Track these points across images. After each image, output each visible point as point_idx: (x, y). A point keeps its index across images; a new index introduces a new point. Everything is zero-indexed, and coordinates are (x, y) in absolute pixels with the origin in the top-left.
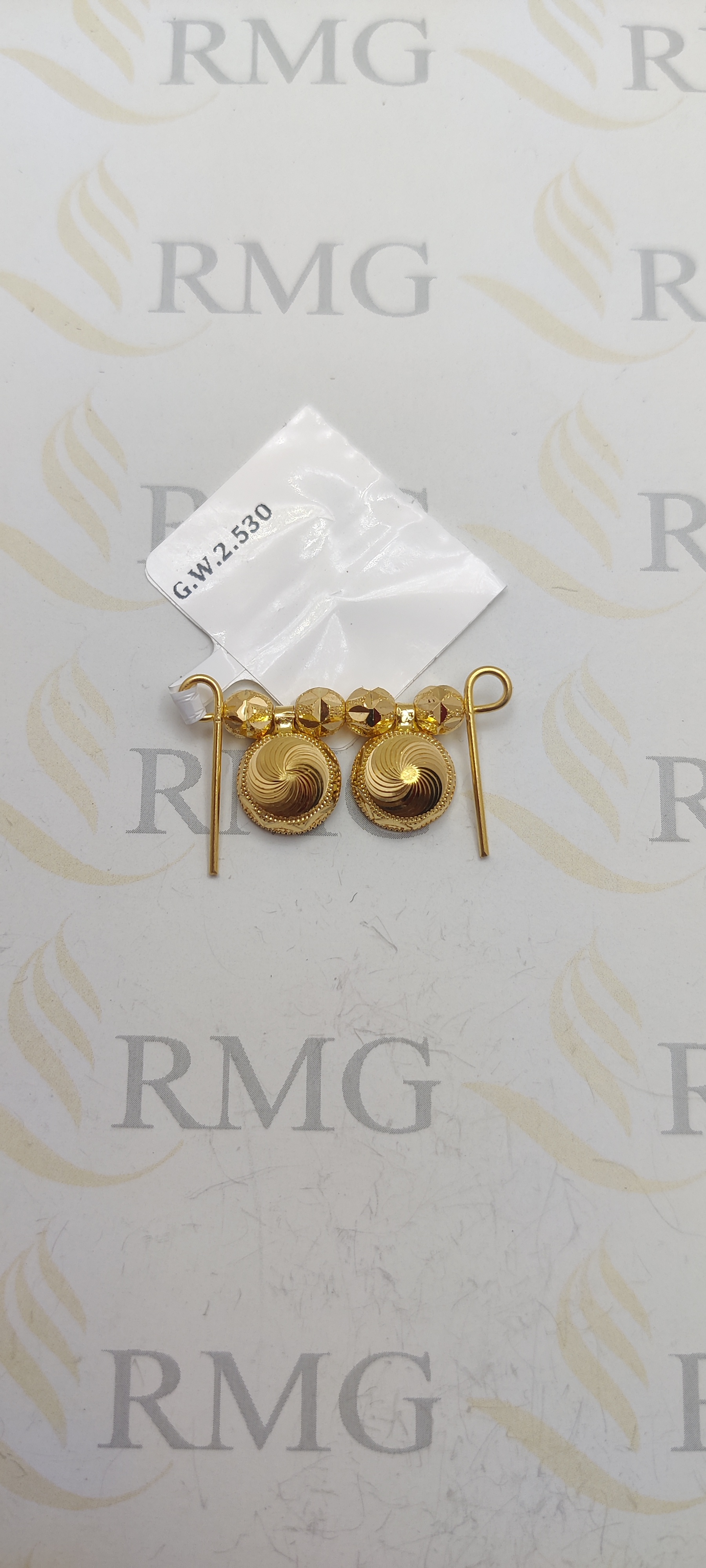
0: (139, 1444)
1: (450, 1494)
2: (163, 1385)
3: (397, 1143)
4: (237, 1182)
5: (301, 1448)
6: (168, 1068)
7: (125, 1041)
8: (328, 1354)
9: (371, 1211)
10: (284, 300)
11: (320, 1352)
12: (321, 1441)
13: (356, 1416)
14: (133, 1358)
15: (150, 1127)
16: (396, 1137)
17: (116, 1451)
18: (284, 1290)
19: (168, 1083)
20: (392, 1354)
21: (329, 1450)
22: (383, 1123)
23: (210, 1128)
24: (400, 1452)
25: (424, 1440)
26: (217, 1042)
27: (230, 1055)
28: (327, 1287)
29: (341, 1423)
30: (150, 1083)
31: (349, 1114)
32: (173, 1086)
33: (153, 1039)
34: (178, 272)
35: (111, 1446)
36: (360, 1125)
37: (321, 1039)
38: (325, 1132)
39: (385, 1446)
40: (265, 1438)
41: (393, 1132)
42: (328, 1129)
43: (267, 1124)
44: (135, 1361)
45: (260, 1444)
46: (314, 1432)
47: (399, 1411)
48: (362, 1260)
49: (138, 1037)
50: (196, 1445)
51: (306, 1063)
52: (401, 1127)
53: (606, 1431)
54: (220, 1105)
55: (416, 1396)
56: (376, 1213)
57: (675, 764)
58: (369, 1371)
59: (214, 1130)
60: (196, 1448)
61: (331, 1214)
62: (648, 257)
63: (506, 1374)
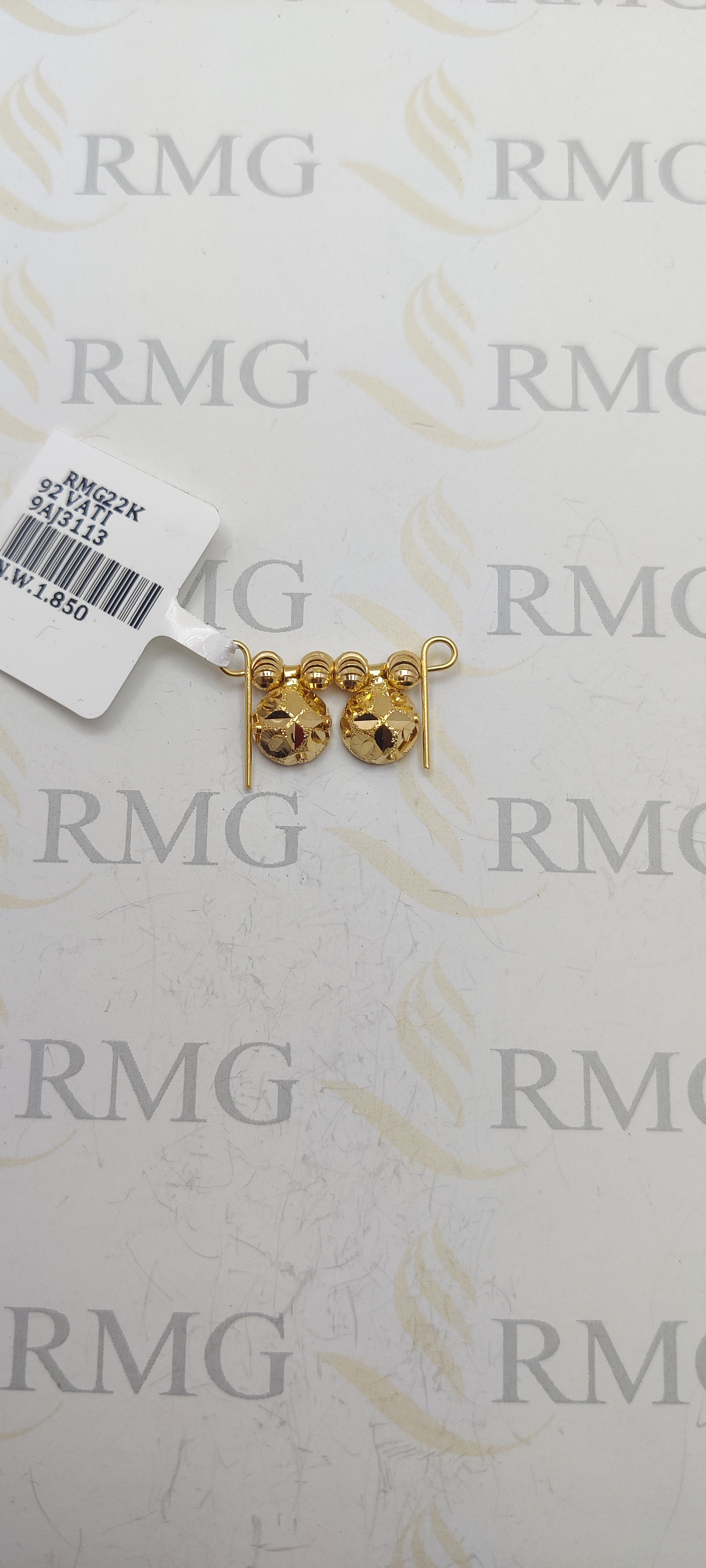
0: (49, 1115)
1: (304, 1158)
2: (70, 1067)
3: (269, 875)
4: (137, 906)
5: (182, 1119)
6: (82, 815)
7: (46, 793)
8: (207, 1043)
9: (246, 929)
10: (189, 183)
11: (201, 1041)
12: (199, 1113)
13: (229, 1093)
14: (46, 1046)
15: (66, 861)
16: (268, 869)
17: (30, 1120)
18: (173, 992)
19: (81, 827)
20: (260, 1044)
21: (205, 1121)
22: (258, 859)
23: (115, 862)
24: (264, 1123)
25: (284, 1115)
26: (123, 795)
27: (133, 805)
28: (208, 989)
29: (217, 1099)
30: (66, 827)
31: (230, 851)
32: (85, 829)
33: (69, 792)
34: (100, 161)
35: (25, 1116)
36: (239, 859)
37: (209, 793)
38: (210, 866)
39: (251, 1118)
40: (153, 1111)
41: (266, 866)
42: (213, 864)
43: (162, 861)
44: (47, 1047)
45: (148, 1118)
46: (193, 1107)
47: (265, 1091)
48: (237, 968)
49: (58, 791)
50: (96, 1116)
51: (196, 812)
52: (273, 863)
53: (436, 1110)
54: (124, 844)
55: (278, 1079)
56: (250, 930)
57: (512, 571)
58: (240, 1057)
59: (118, 864)
60: (97, 1118)
61: (212, 931)
62: (502, 146)
63: (354, 1062)
